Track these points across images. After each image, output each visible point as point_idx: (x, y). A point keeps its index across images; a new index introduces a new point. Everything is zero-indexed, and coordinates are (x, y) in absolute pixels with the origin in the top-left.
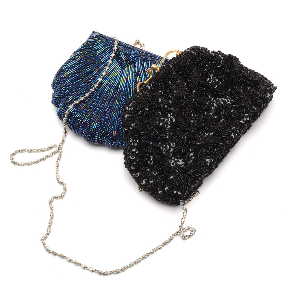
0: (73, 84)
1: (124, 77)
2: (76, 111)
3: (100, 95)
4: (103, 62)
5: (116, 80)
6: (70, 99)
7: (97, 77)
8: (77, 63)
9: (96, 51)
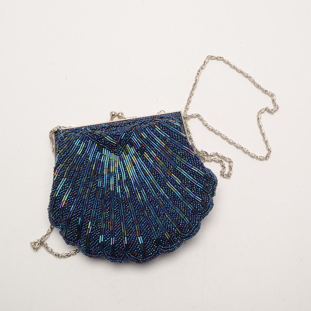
0: (80, 208)
1: (128, 163)
2: (108, 237)
3: (116, 200)
4: (92, 160)
5: (121, 171)
6: (90, 228)
7: (98, 181)
8: (67, 179)
9: (76, 153)
